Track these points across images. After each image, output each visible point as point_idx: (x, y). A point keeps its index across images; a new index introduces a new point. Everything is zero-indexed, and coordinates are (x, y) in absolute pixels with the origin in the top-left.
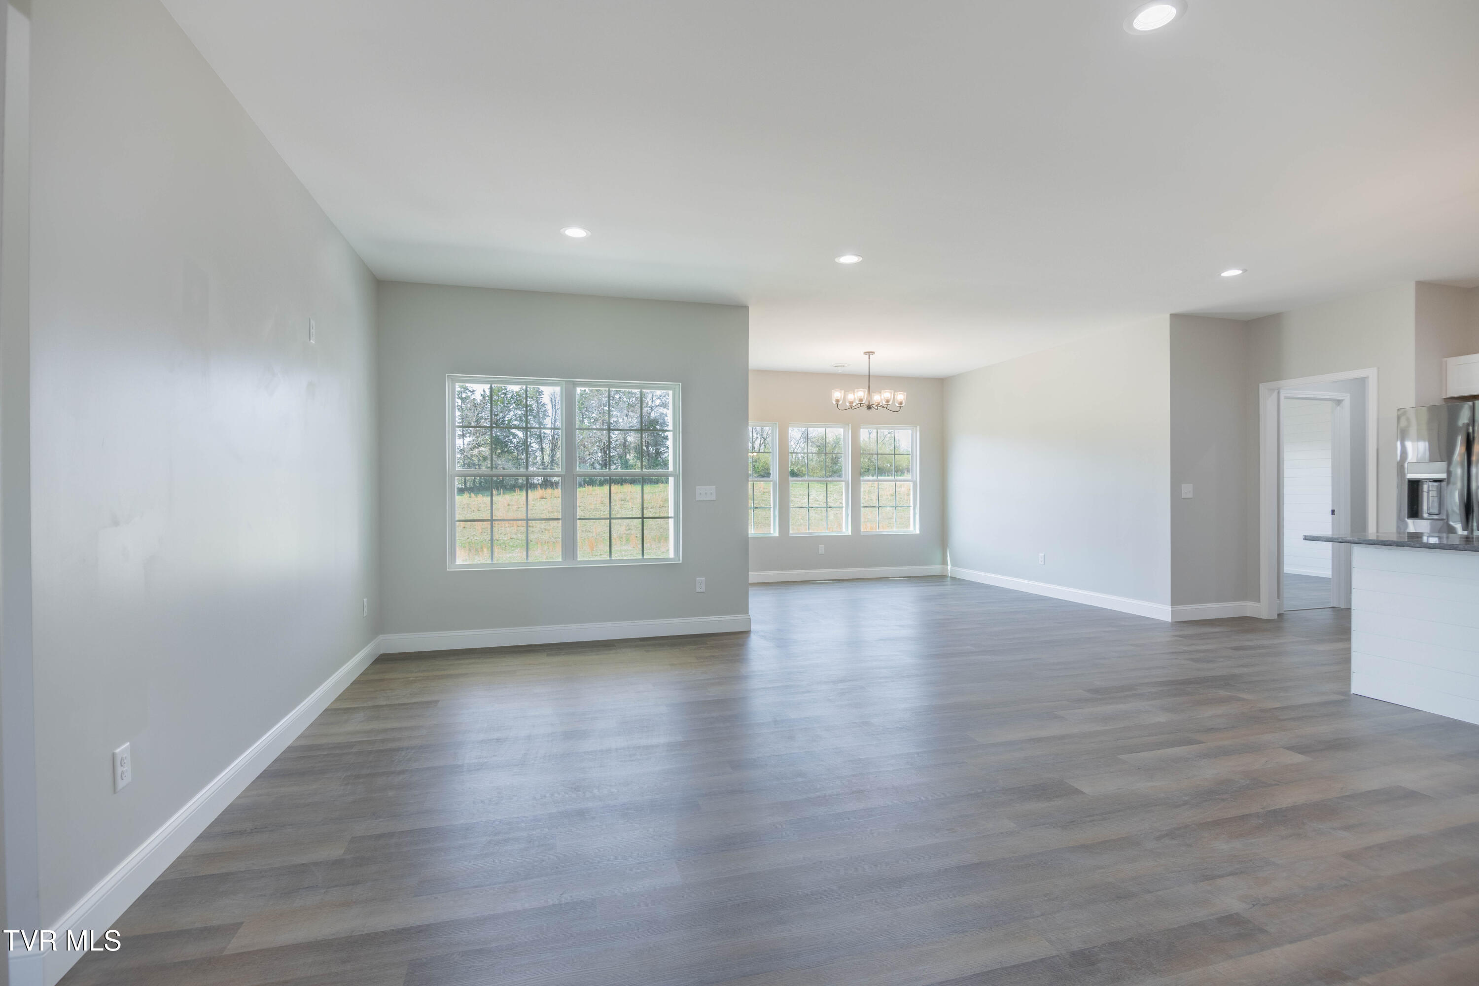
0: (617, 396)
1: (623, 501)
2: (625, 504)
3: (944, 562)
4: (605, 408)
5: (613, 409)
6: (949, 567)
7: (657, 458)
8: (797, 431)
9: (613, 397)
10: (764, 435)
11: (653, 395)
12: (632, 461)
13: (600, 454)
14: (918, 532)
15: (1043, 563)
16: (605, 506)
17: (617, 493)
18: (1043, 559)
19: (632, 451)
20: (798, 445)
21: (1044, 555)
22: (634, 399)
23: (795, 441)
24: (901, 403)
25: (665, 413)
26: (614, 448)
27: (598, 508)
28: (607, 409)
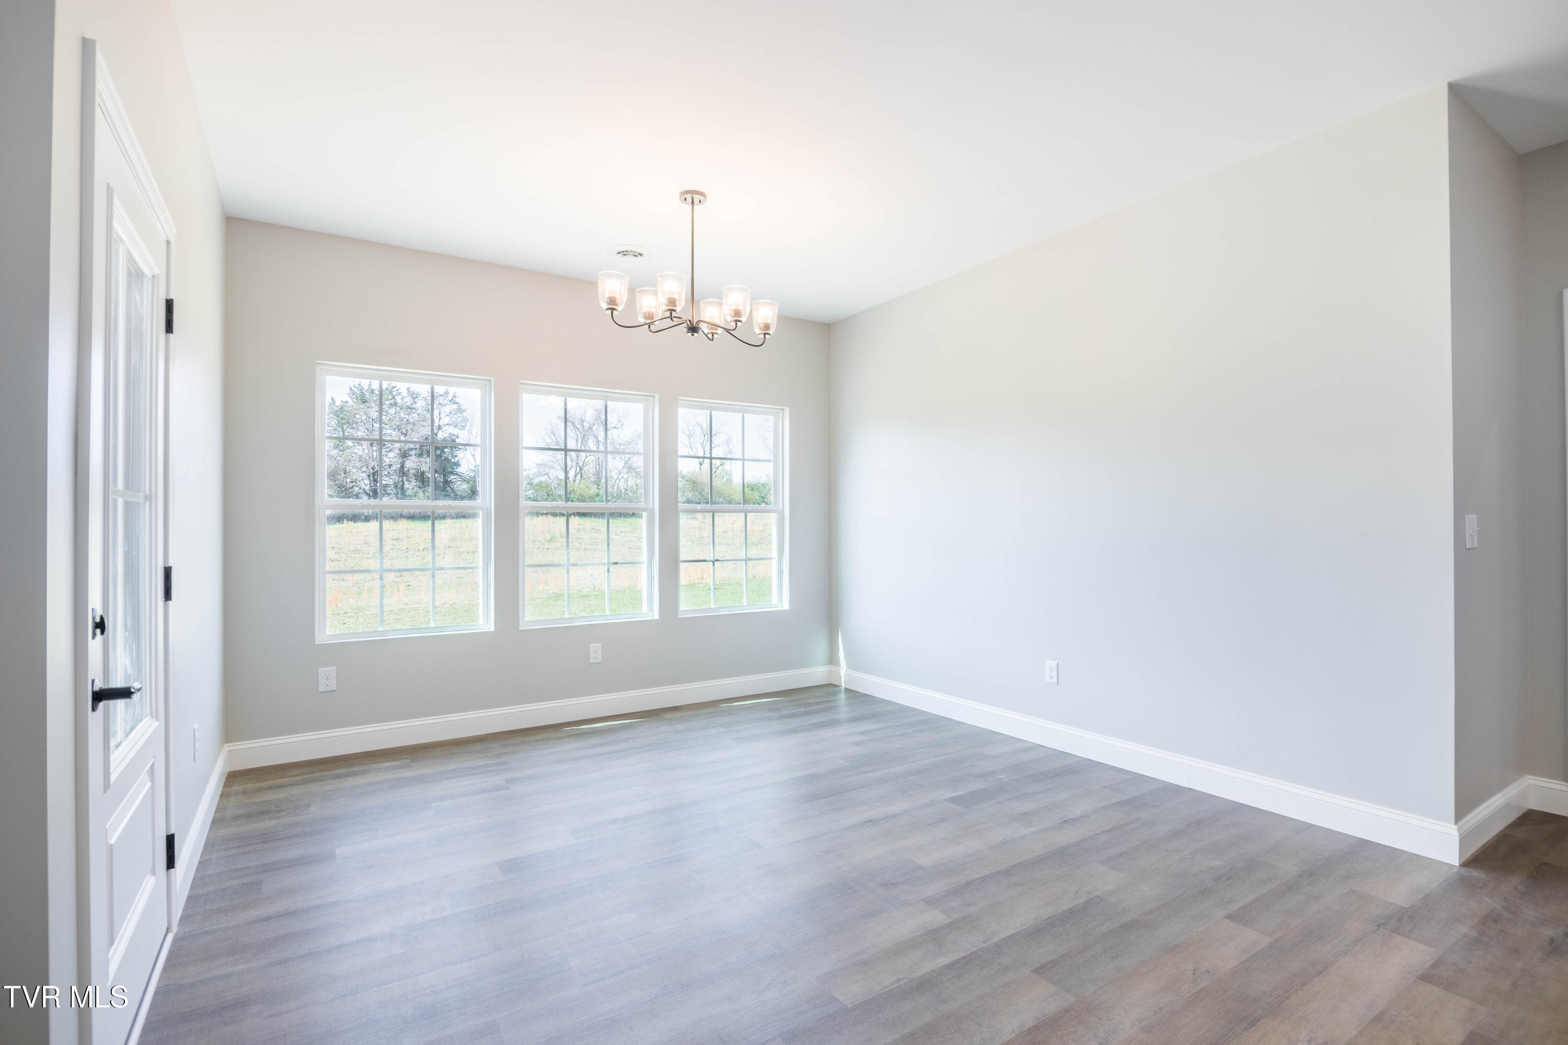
0: (392, 411)
1: (396, 540)
2: (398, 543)
3: (832, 660)
4: (375, 425)
5: (386, 426)
6: (843, 669)
7: (445, 488)
8: (619, 460)
9: (386, 411)
10: (581, 464)
11: (440, 411)
12: (411, 491)
13: (367, 482)
14: (786, 606)
15: (1054, 680)
16: (369, 546)
17: (388, 530)
18: (1055, 673)
19: (413, 479)
20: (621, 476)
21: (1058, 664)
22: (415, 415)
23: (617, 471)
24: (767, 327)
25: (456, 434)
26: (388, 475)
27: (360, 549)
28: (378, 425)
